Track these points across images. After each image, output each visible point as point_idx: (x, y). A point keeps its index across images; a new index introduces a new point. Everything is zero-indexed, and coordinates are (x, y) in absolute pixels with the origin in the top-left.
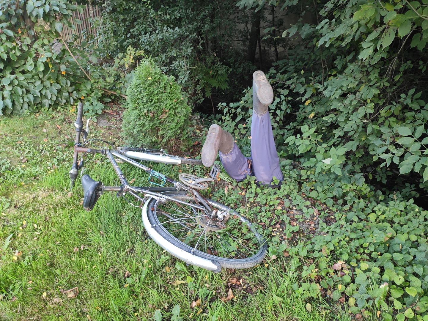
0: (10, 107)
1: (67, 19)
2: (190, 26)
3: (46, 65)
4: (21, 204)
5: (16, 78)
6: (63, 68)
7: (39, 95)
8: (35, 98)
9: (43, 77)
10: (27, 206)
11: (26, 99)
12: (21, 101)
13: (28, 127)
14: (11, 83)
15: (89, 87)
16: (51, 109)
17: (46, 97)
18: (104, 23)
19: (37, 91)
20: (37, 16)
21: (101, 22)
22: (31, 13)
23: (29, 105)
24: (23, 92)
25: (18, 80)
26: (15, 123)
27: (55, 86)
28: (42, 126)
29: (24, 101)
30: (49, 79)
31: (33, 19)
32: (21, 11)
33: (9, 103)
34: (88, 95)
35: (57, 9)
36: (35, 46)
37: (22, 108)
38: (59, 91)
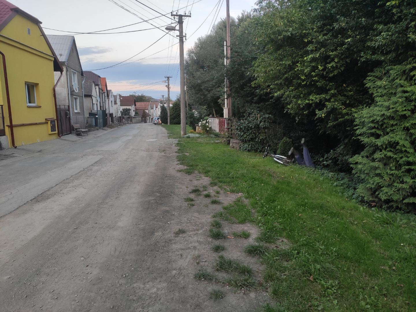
19: (257, 147)
20: (262, 128)
21: (280, 130)
22: (260, 127)
24: (254, 147)
25: (253, 143)
26: (250, 154)
28: (256, 156)
29: (253, 149)
30: (261, 144)
32: (258, 126)
35: (267, 126)
36: (259, 135)
37: (252, 151)
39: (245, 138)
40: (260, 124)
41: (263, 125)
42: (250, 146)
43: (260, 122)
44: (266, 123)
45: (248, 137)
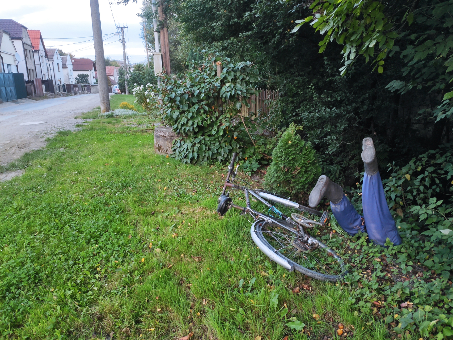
0: (196, 158)
1: (245, 100)
2: (348, 107)
3: (225, 131)
4: (185, 212)
5: (204, 139)
6: (236, 134)
7: (216, 152)
8: (213, 154)
9: (222, 140)
10: (188, 215)
11: (207, 154)
12: (204, 155)
13: (203, 172)
14: (200, 142)
15: (252, 151)
16: (222, 163)
17: (220, 154)
18: (277, 104)
19: (215, 149)
20: (226, 97)
21: (275, 103)
22: (222, 95)
23: (208, 159)
24: (206, 149)
25: (205, 141)
26: (196, 169)
27: (228, 147)
28: (212, 174)
29: (205, 155)
30: (225, 142)
31: (223, 100)
32: (216, 94)
33: (196, 155)
34: (250, 157)
35: (240, 93)
36: (221, 118)
37: (203, 160)
38: (230, 152)
39: (182, 126)
40: (223, 89)
41: (229, 89)
42: (196, 149)
43: (223, 83)
44: (238, 86)
45: (190, 123)
